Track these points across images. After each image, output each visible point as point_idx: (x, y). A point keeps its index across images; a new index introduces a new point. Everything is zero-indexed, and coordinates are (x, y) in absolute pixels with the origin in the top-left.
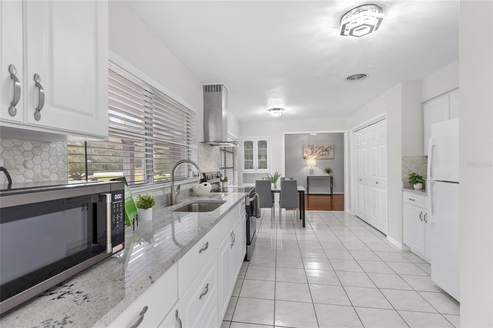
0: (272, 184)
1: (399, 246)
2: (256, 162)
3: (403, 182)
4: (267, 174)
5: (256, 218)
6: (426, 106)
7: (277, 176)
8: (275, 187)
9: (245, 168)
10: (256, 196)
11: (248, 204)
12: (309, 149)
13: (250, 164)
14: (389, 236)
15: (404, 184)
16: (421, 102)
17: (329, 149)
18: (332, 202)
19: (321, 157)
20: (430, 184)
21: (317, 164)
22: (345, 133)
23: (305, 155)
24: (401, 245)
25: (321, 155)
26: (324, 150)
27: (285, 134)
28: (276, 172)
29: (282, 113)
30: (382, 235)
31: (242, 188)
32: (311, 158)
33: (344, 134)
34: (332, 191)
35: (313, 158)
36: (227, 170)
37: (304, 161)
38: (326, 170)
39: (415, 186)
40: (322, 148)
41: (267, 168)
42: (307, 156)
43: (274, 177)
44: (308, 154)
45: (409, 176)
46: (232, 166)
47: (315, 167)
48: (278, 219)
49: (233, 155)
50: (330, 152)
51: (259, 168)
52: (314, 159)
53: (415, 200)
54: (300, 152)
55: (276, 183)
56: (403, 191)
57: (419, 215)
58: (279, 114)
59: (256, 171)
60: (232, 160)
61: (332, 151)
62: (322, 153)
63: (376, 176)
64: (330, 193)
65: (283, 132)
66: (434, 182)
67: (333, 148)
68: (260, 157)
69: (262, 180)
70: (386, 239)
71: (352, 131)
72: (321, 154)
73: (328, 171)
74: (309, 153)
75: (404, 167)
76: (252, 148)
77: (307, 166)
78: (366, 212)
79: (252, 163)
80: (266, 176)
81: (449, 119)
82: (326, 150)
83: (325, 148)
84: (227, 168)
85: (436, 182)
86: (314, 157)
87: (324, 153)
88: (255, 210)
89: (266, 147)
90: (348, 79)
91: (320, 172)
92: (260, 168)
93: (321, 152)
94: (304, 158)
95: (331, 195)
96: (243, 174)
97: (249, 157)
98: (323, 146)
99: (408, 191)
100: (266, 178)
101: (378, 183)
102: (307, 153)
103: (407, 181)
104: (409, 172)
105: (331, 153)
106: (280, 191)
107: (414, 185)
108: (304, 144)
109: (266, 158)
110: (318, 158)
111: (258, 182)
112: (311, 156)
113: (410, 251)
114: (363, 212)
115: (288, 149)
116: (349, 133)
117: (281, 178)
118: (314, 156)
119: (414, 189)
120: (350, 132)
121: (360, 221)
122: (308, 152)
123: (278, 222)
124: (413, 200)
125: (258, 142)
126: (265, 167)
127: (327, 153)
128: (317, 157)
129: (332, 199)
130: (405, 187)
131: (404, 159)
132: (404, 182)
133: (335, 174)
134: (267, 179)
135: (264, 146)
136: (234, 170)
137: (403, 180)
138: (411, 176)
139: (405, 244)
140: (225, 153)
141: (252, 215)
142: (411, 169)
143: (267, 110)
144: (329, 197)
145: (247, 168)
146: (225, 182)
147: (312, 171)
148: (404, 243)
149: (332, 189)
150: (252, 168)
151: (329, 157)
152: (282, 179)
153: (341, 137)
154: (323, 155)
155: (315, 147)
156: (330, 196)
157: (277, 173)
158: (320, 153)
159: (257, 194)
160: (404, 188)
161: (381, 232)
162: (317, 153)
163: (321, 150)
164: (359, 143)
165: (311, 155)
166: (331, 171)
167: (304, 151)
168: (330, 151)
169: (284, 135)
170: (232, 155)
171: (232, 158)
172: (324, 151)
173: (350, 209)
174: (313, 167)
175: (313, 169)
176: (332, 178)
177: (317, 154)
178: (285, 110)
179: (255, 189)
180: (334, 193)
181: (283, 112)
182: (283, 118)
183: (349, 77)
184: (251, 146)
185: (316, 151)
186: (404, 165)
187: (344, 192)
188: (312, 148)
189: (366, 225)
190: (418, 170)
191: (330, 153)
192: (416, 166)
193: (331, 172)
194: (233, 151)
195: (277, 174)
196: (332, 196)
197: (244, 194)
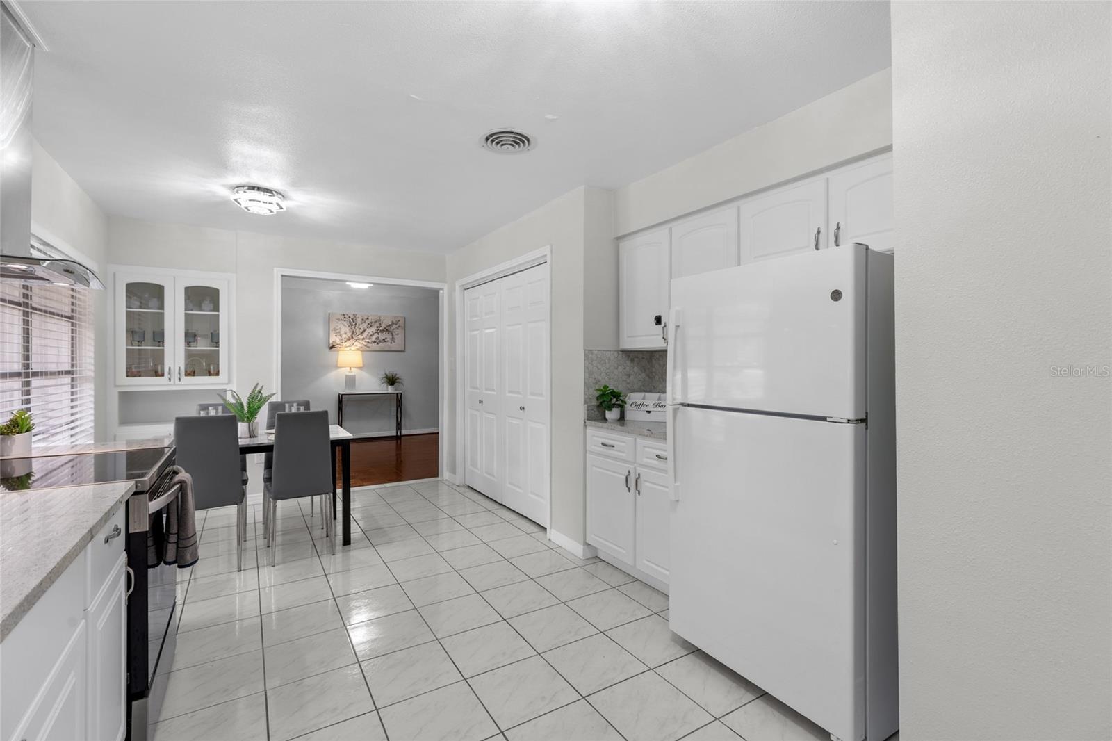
0: (240, 424)
1: (577, 549)
2: (175, 352)
3: (586, 405)
4: (221, 394)
5: (179, 567)
6: (625, 245)
7: (256, 400)
8: (252, 435)
9: (130, 374)
10: (182, 483)
11: (142, 525)
12: (344, 325)
13: (151, 360)
14: (552, 530)
15: (588, 410)
16: (616, 236)
17: (395, 326)
18: (399, 456)
19: (375, 346)
20: (671, 411)
21: (364, 364)
22: (442, 289)
23: (334, 339)
24: (582, 547)
25: (375, 342)
26: (381, 329)
27: (282, 276)
28: (255, 388)
29: (278, 204)
30: (534, 528)
31: (115, 454)
32: (348, 348)
33: (441, 291)
34: (399, 428)
35: (353, 348)
36: (35, 382)
37: (332, 353)
38: (387, 377)
39: (609, 415)
40: (377, 324)
41: (217, 374)
42: (338, 341)
43: (249, 404)
44: (341, 336)
45: (597, 394)
46: (67, 367)
47: (359, 371)
48: (260, 530)
49: (72, 324)
50: (397, 334)
51: (187, 374)
52: (358, 350)
53: (613, 446)
54: (320, 331)
55: (256, 420)
56: (585, 426)
57: (625, 477)
58: (270, 207)
59: (174, 384)
60: (67, 344)
61: (400, 331)
62: (376, 335)
63: (519, 393)
64: (395, 431)
65: (275, 269)
66: (678, 409)
67: (402, 325)
68: (190, 337)
69: (203, 414)
70: (546, 537)
71: (460, 286)
72: (374, 338)
73: (392, 381)
74: (344, 336)
75: (588, 372)
76: (162, 307)
77: (337, 367)
78: (493, 476)
79: (159, 357)
80: (219, 398)
81: (739, 265)
82: (386, 330)
83: (383, 326)
84: (35, 374)
85: (681, 407)
86: (358, 345)
87: (382, 336)
88: (173, 538)
89: (216, 308)
90: (487, 139)
91: (370, 384)
92: (190, 373)
93: (373, 334)
94: (331, 348)
95: (398, 438)
96: (120, 392)
97: (149, 336)
98: (380, 320)
99: (599, 427)
100: (215, 406)
101: (524, 408)
102: (338, 333)
103: (593, 404)
104: (596, 383)
105: (399, 338)
106: (273, 446)
107: (607, 412)
108: (331, 311)
109: (217, 344)
110: (368, 349)
111: (185, 426)
112: (348, 343)
113: (597, 557)
114: (486, 475)
115: (289, 321)
116: (452, 290)
117: (270, 402)
118: (356, 343)
119: (607, 420)
120: (455, 290)
121: (480, 497)
122: (342, 332)
123: (261, 542)
124: (610, 446)
125: (187, 289)
126: (209, 372)
127: (388, 336)
128: (365, 346)
129: (399, 447)
130: (590, 418)
131: (588, 354)
132: (588, 407)
133: (409, 388)
134: (220, 408)
135: (207, 304)
136: (77, 383)
137: (586, 402)
138: (601, 393)
139: (590, 543)
140: (26, 314)
141: (161, 558)
142: (599, 377)
143: (224, 186)
144: (393, 443)
145: (138, 375)
146: (17, 436)
147: (351, 381)
148: (587, 542)
149: (399, 423)
150: (158, 373)
151: (394, 346)
152: (275, 407)
153: (431, 299)
154: (380, 341)
155: (359, 320)
156: (395, 442)
157: (258, 389)
158: (371, 336)
159: (183, 475)
160: (588, 420)
161: (532, 521)
162: (365, 335)
163: (374, 329)
164: (476, 316)
165: (348, 339)
166: (398, 380)
167: (331, 329)
168: (397, 331)
169: (280, 276)
170: (65, 326)
171: (67, 337)
172: (382, 331)
173: (453, 470)
174: (355, 372)
175: (355, 376)
176: (399, 398)
177: (363, 339)
178: (290, 199)
179: (173, 453)
180: (404, 432)
181: (284, 204)
182: (284, 224)
183: (492, 135)
184: (155, 300)
185: (362, 330)
186: (587, 368)
187: (438, 427)
188: (352, 321)
189: (495, 506)
190: (610, 379)
191: (396, 336)
192: (608, 371)
193: (399, 382)
194: (72, 311)
195: (260, 392)
196: (400, 439)
197: (123, 488)
